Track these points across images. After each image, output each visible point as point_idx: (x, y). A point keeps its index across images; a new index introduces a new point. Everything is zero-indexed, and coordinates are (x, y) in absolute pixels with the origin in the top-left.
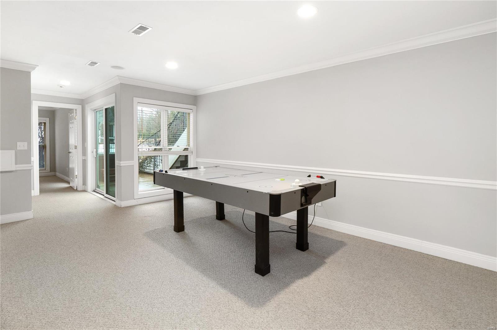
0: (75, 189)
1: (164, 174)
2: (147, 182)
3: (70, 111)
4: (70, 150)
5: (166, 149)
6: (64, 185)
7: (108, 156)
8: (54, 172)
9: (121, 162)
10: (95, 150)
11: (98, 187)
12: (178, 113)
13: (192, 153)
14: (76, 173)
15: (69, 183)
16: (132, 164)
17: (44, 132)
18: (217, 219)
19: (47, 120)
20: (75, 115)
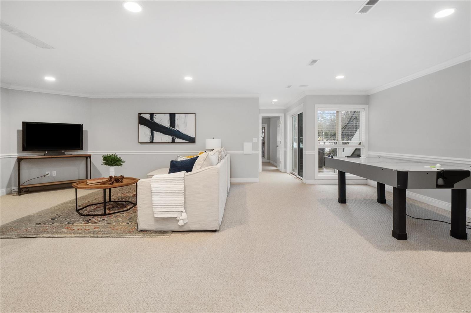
0: (280, 171)
1: (330, 159)
2: (328, 172)
3: (278, 118)
4: (278, 145)
5: (340, 143)
6: (274, 168)
7: (299, 149)
8: (269, 160)
9: (306, 152)
10: (291, 144)
11: (293, 170)
12: (354, 112)
13: (364, 146)
14: (281, 160)
15: (277, 167)
16: (314, 154)
17: (264, 134)
18: (378, 202)
19: (266, 125)
20: (280, 120)
